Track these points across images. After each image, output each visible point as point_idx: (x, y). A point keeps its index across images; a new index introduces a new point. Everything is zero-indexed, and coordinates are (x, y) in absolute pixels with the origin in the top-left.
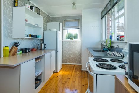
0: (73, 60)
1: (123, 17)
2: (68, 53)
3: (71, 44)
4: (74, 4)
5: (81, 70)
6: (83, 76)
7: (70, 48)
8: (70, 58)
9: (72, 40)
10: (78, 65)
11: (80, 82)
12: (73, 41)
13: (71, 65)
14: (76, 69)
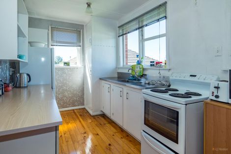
0: (71, 101)
1: (165, 38)
2: (61, 91)
3: (65, 73)
4: (89, 5)
5: (90, 115)
6: (102, 123)
7: (65, 82)
8: (65, 98)
9: (68, 67)
10: (79, 109)
11: (105, 133)
12: (70, 68)
13: (69, 112)
14: (81, 115)
